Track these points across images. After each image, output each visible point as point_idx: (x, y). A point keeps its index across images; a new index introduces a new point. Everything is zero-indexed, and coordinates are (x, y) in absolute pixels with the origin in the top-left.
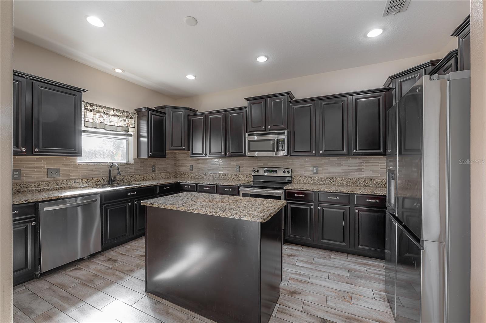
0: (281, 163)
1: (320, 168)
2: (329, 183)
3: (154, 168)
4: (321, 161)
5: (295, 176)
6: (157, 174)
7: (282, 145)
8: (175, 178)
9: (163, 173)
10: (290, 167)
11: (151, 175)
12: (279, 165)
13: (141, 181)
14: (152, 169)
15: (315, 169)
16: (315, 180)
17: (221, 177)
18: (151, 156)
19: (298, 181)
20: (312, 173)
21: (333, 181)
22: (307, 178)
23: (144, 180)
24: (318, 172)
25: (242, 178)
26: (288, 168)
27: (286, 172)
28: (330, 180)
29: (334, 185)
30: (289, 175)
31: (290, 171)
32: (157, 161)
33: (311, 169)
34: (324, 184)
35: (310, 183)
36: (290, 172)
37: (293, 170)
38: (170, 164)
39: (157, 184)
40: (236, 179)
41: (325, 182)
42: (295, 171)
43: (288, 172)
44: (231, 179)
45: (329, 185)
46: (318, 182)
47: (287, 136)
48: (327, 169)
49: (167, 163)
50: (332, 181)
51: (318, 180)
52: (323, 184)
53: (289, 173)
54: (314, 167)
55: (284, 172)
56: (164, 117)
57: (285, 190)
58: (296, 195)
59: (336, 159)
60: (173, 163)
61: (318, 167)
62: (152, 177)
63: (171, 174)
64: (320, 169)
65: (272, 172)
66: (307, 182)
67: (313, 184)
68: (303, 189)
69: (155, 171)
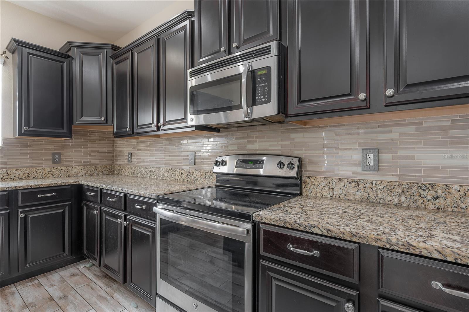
0: (276, 143)
1: (386, 153)
2: (419, 202)
3: (57, 156)
4: (390, 132)
5: (309, 177)
6: (63, 168)
7: (264, 87)
8: (108, 174)
9: (79, 166)
10: (296, 153)
11: (49, 170)
12: (270, 148)
13: (21, 179)
14: (53, 159)
15: (370, 159)
16: (368, 190)
17: (166, 175)
18: (27, 134)
19: (318, 191)
20: (359, 169)
21: (437, 198)
22: (342, 184)
23: (31, 178)
24: (378, 167)
25: (199, 179)
26: (292, 155)
27: (286, 165)
28: (422, 192)
29: (438, 208)
30: (293, 173)
31: (296, 162)
32: (65, 145)
33: (357, 156)
34: (399, 206)
35: (351, 198)
36: (296, 165)
37: (306, 160)
38: (98, 151)
39: (16, 187)
40: (188, 179)
41: (403, 198)
42: (311, 162)
43: (289, 164)
44: (182, 180)
45: (417, 208)
46: (380, 196)
47: (276, 59)
48: (412, 158)
49: (91, 149)
50: (429, 197)
51: (379, 192)
52: (396, 205)
53: (291, 169)
54: (366, 151)
55: (281, 165)
56: (63, 62)
57: (256, 226)
58: (291, 247)
59: (449, 123)
60: (106, 150)
61: (378, 152)
62: (51, 173)
63: (100, 169)
64: (386, 157)
65: (254, 164)
66: (342, 196)
67: (361, 201)
68: (315, 230)
69: (59, 162)
